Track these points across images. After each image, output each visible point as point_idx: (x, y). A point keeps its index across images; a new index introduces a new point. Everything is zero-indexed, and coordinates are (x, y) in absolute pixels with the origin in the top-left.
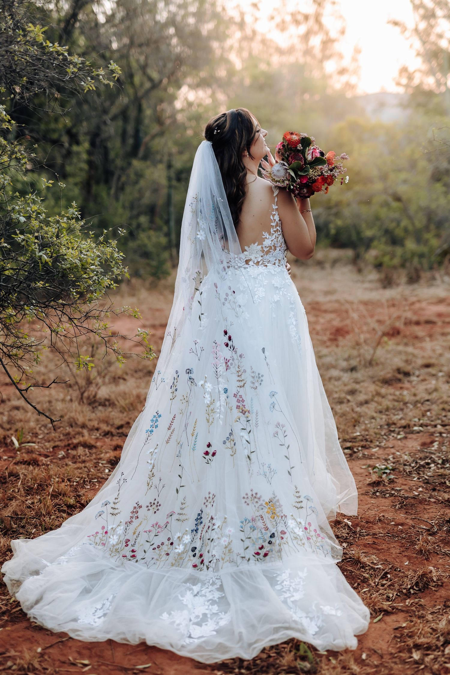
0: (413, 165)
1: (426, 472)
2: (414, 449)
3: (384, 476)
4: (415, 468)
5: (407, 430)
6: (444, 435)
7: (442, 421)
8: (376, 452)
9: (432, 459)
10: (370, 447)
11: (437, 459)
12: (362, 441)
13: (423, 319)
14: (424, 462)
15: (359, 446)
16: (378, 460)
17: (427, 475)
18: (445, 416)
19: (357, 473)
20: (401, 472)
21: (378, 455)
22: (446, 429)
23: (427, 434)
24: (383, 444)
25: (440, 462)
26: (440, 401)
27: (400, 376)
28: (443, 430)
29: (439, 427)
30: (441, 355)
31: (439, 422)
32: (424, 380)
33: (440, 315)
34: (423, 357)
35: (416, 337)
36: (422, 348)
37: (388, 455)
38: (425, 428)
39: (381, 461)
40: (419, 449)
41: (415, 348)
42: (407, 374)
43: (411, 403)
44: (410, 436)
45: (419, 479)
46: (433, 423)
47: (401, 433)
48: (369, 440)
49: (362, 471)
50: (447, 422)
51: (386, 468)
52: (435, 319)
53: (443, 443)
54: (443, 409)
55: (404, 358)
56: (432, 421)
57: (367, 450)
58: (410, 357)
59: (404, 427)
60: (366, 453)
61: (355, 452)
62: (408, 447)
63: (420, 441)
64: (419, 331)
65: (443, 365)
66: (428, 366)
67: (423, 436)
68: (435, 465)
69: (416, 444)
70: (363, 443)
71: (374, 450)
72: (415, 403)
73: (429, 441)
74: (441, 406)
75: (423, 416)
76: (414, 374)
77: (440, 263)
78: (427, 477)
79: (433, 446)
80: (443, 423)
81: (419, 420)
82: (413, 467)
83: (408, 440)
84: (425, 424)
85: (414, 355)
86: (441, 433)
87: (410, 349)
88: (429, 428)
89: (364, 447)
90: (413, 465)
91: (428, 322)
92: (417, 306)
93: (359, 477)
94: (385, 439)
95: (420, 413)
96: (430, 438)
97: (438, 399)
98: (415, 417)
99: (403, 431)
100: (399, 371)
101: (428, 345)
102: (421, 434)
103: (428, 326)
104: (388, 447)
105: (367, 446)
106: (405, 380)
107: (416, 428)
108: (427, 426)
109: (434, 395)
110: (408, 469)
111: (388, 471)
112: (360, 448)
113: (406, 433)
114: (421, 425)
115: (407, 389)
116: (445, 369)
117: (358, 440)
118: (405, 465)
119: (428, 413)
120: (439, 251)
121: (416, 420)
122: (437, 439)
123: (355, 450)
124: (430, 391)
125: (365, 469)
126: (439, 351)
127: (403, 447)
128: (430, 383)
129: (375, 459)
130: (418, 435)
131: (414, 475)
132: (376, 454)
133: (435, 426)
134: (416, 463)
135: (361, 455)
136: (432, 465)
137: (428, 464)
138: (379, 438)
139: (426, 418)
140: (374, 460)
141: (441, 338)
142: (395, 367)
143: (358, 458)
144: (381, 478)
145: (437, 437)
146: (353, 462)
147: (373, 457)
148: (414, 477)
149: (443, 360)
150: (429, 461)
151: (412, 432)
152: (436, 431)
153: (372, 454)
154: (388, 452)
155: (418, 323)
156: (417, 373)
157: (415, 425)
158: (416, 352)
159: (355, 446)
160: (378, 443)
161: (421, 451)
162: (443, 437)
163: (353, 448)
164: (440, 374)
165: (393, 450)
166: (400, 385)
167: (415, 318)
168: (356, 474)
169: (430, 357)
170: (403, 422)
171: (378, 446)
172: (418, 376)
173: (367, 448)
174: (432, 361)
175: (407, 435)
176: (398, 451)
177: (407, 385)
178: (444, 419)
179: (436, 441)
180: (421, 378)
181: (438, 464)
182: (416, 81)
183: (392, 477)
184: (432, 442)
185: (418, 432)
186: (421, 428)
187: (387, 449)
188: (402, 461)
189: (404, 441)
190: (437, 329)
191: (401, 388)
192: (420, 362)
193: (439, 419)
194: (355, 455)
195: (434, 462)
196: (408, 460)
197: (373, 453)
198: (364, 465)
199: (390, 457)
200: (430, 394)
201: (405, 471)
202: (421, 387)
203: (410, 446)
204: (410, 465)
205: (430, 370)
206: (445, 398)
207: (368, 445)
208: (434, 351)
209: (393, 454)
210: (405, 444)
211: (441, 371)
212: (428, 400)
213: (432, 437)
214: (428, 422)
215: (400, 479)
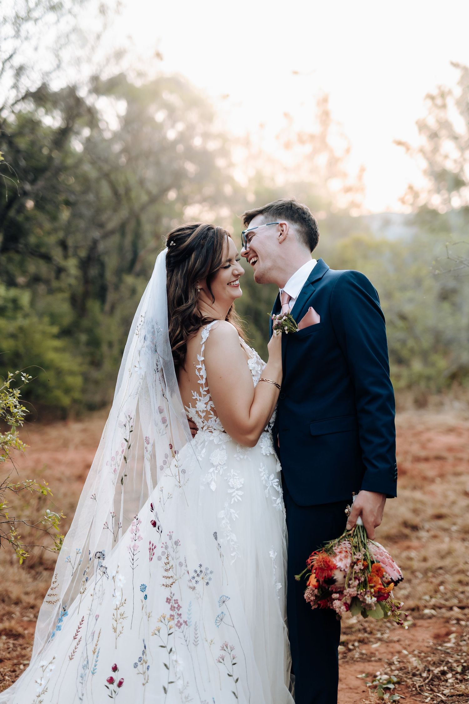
0: (418, 282)
1: (442, 688)
2: (426, 644)
3: (386, 696)
4: (427, 681)
5: (416, 614)
6: (463, 623)
7: (460, 601)
8: (377, 650)
9: (449, 665)
10: (370, 641)
11: (455, 665)
12: (359, 630)
13: (432, 454)
14: (438, 669)
15: (355, 641)
16: (378, 664)
17: (443, 694)
18: (463, 592)
19: (351, 686)
20: (409, 687)
21: (380, 653)
22: (465, 615)
23: (442, 620)
24: (386, 636)
25: (459, 669)
26: (456, 569)
27: (407, 531)
28: (460, 616)
29: (456, 609)
30: (454, 503)
31: (455, 601)
32: (435, 537)
33: (451, 449)
34: (433, 505)
35: (425, 478)
36: (432, 494)
37: (393, 654)
38: (438, 610)
39: (382, 666)
40: (431, 644)
41: (425, 493)
42: (415, 528)
43: (420, 571)
44: (420, 622)
45: (432, 699)
46: (448, 604)
47: (409, 618)
48: (368, 629)
49: (358, 683)
50: (465, 602)
51: (389, 682)
52: (445, 454)
53: (462, 636)
54: (460, 582)
55: (411, 505)
56: (447, 600)
57: (365, 647)
58: (419, 506)
59: (413, 610)
60: (364, 651)
61: (350, 650)
62: (418, 641)
63: (434, 630)
64: (430, 470)
65: (456, 516)
66: (439, 517)
67: (436, 623)
68: (454, 676)
69: (428, 636)
70: (360, 635)
71: (375, 646)
72: (425, 572)
73: (443, 631)
74: (458, 577)
75: (436, 591)
76: (423, 527)
77: (449, 386)
78: (444, 698)
79: (449, 641)
80: (461, 605)
81: (431, 597)
82: (425, 679)
83: (418, 628)
84: (438, 604)
85: (422, 503)
86: (458, 620)
87: (418, 495)
88: (443, 610)
89: (361, 641)
90: (425, 675)
91: (438, 458)
92: (425, 436)
93: (354, 695)
94: (388, 628)
95: (431, 587)
96: (445, 627)
97: (453, 567)
98: (425, 594)
99: (411, 614)
100: (406, 524)
101: (438, 488)
102: (434, 620)
103: (438, 464)
104: (391, 641)
105: (366, 640)
106: (413, 535)
107: (427, 611)
108: (440, 608)
109: (447, 562)
110: (418, 682)
111: (391, 686)
112: (356, 644)
113: (414, 618)
114: (434, 607)
115: (416, 549)
116: (460, 521)
117: (354, 630)
118: (414, 675)
119: (442, 588)
120: (447, 373)
121: (427, 597)
122: (454, 629)
123: (351, 647)
124: (443, 553)
125: (362, 679)
126: (452, 496)
127: (412, 640)
128: (443, 542)
129: (376, 661)
130: (429, 621)
131: (426, 694)
132: (377, 653)
133: (451, 609)
134: (429, 671)
135: (357, 655)
136: (449, 675)
137: (444, 673)
138: (381, 626)
139: (439, 596)
140: (374, 664)
141: (453, 479)
142: (401, 520)
143: (354, 661)
144: (383, 699)
145: (453, 625)
146: (347, 666)
147: (373, 659)
148: (427, 697)
149: (456, 510)
150: (446, 668)
151: (422, 617)
152: (452, 616)
153: (372, 653)
154: (392, 650)
155: (426, 459)
156: (427, 526)
157: (426, 607)
158: (425, 498)
159: (351, 641)
160: (379, 635)
161: (434, 651)
162: (461, 625)
163: (348, 644)
164: (454, 528)
165: (398, 647)
166: (406, 543)
167: (423, 454)
168: (351, 688)
169: (442, 506)
170: (411, 603)
171: (380, 640)
172: (428, 531)
173: (366, 643)
174: (444, 511)
175: (417, 621)
176: (405, 649)
177: (415, 543)
178: (461, 596)
179: (453, 633)
180: (432, 533)
181: (457, 673)
182: (422, 201)
183: (397, 697)
184: (448, 634)
185: (431, 617)
186: (433, 612)
187: (391, 645)
188: (410, 669)
189: (413, 631)
190: (448, 468)
191: (408, 548)
192: (431, 511)
193: (456, 597)
194: (350, 654)
195: (451, 669)
196: (419, 667)
197: (373, 651)
198: (362, 672)
199: (395, 659)
200: (443, 557)
201: (414, 686)
202: (433, 547)
203: (420, 639)
204: (420, 675)
205: (441, 523)
206: (461, 566)
207: (368, 638)
208: (445, 497)
209: (399, 652)
210: (413, 635)
211: (454, 524)
212: (441, 568)
213: (447, 625)
214: (443, 602)
215: (408, 700)
